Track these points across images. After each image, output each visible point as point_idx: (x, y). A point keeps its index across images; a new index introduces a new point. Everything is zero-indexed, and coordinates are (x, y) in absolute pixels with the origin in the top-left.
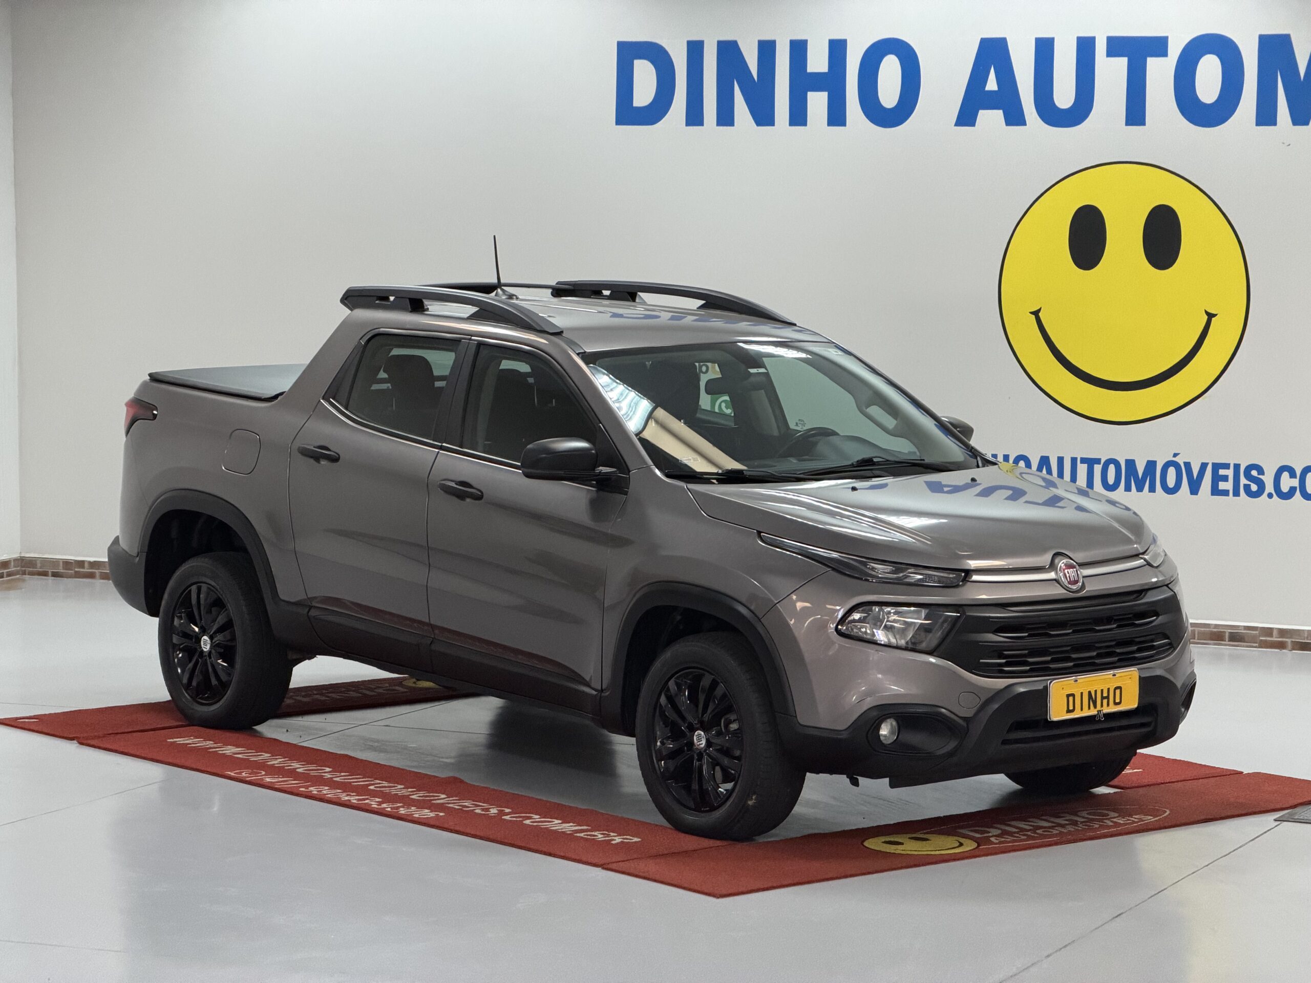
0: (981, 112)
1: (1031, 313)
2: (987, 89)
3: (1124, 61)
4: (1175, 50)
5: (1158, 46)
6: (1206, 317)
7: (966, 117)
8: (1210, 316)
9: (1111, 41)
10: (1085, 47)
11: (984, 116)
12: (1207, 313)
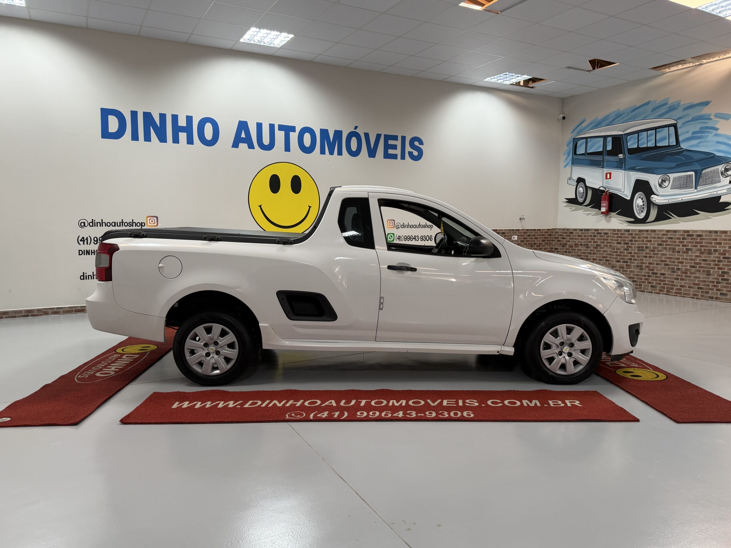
0: (240, 144)
1: (259, 206)
2: (242, 137)
3: (283, 133)
4: (298, 130)
5: (293, 129)
6: (309, 207)
7: (235, 145)
8: (310, 207)
9: (279, 126)
10: (272, 127)
11: (241, 145)
12: (309, 206)
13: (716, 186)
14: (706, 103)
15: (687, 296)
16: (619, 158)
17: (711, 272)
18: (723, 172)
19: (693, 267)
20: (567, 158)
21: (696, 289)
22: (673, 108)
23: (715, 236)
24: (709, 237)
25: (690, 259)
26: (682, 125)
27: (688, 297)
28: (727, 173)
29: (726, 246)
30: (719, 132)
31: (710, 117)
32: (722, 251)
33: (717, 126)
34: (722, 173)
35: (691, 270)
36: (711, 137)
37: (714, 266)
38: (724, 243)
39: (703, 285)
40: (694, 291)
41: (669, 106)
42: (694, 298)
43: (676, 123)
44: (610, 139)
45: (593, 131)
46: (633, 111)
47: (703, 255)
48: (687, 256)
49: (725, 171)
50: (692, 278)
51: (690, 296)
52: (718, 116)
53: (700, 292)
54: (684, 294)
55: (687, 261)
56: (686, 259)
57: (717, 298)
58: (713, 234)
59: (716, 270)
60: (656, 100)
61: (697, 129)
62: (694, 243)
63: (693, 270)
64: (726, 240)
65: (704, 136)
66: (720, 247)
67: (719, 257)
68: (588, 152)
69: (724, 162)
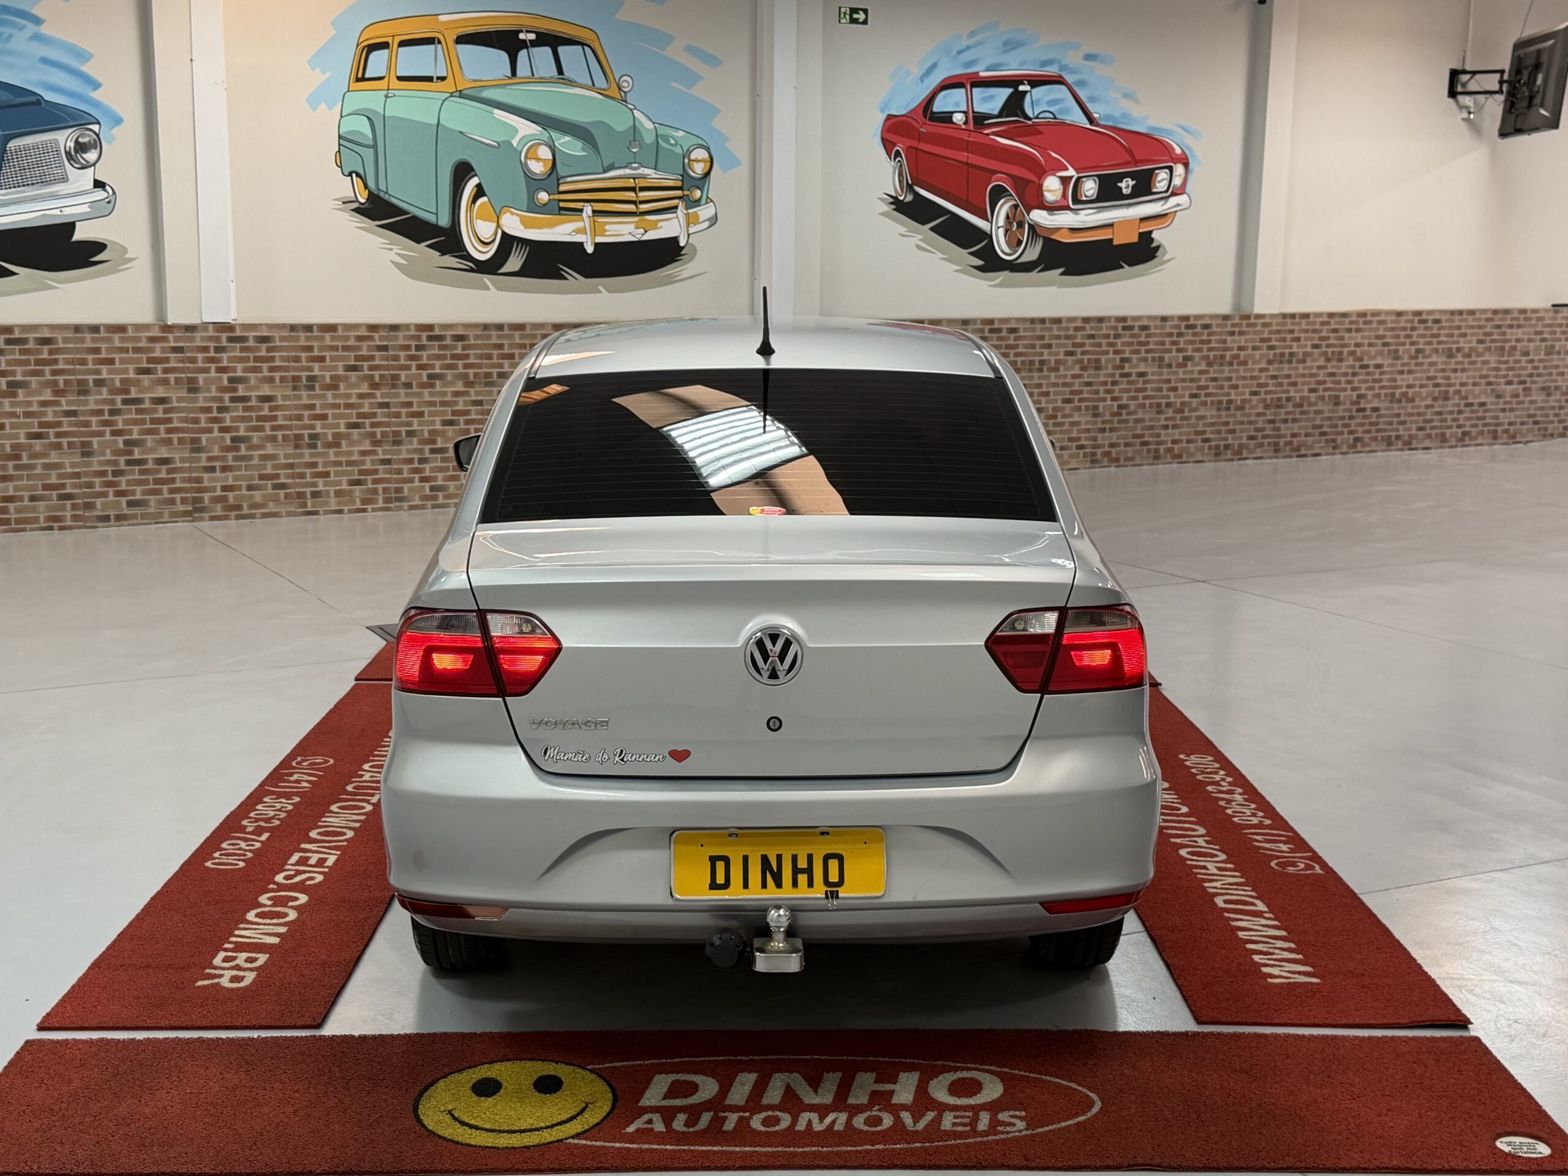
13: (57, 191)
15: (28, 526)
17: (95, 446)
18: (73, 152)
19: (38, 436)
21: (56, 502)
23: (94, 340)
24: (77, 346)
25: (24, 412)
27: (31, 530)
28: (84, 156)
29: (127, 369)
30: (44, 29)
32: (118, 384)
33: (34, 11)
34: (68, 154)
35: (31, 445)
36: (20, 40)
37: (102, 428)
38: (120, 359)
39: (74, 486)
40: (48, 508)
42: (51, 528)
47: (63, 397)
48: (13, 404)
49: (76, 152)
50: (39, 471)
51: (37, 525)
53: (69, 507)
54: (18, 521)
55: (16, 420)
56: (13, 415)
57: (120, 518)
58: (88, 336)
59: (108, 437)
62: (30, 365)
63: (38, 445)
64: (126, 350)
66: (110, 372)
67: (112, 402)
69: (72, 124)
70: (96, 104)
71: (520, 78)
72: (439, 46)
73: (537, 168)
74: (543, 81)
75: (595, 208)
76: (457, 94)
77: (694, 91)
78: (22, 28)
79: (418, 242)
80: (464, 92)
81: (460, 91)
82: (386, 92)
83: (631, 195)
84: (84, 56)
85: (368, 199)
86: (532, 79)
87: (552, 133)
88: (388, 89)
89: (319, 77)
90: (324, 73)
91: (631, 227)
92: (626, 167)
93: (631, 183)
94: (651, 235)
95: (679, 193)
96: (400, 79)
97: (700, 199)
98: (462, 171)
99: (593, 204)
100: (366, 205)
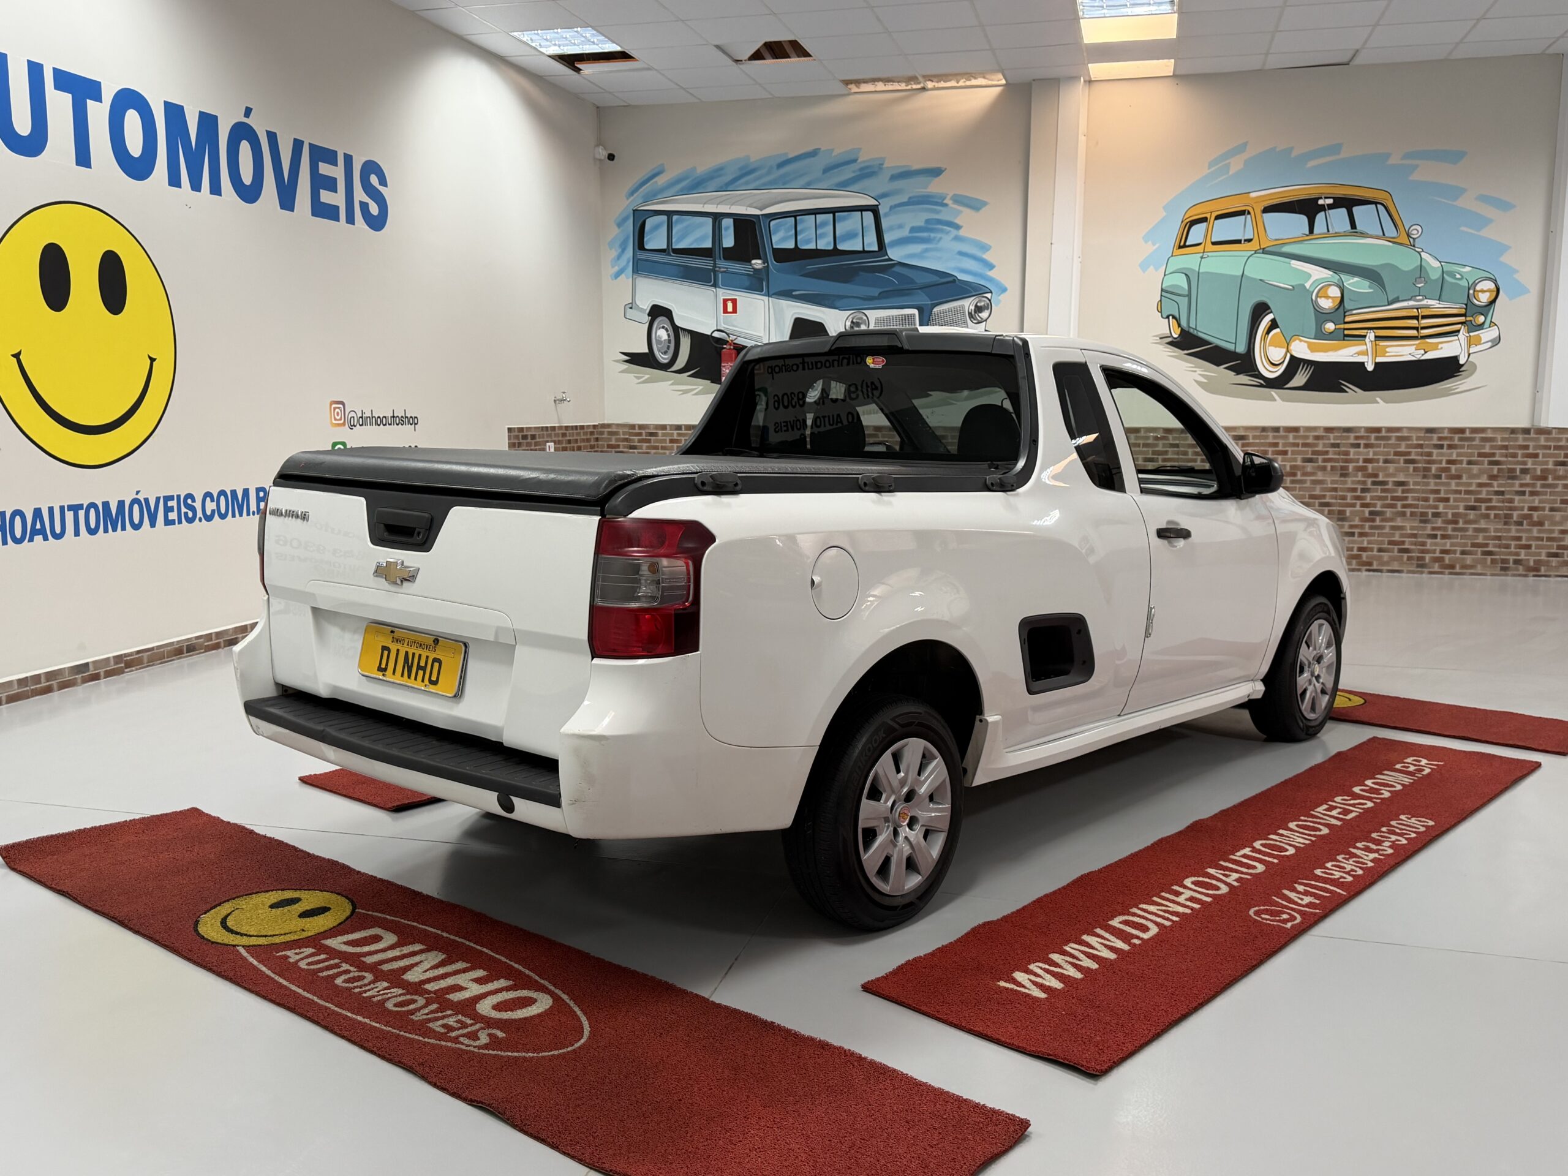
1: (13, 356)
4: (108, 95)
6: (149, 362)
8: (153, 361)
9: (56, 73)
12: (150, 357)
14: (936, 172)
16: (753, 268)
18: (973, 313)
20: (619, 257)
22: (868, 172)
26: (887, 210)
28: (980, 314)
30: (962, 233)
31: (944, 199)
33: (957, 221)
34: (970, 314)
36: (946, 241)
41: (863, 165)
43: (877, 205)
44: (728, 223)
45: (683, 198)
46: (781, 165)
49: (975, 312)
52: (959, 200)
60: (833, 150)
61: (920, 223)
65: (935, 238)
68: (674, 247)
69: (974, 294)
70: (991, 280)
71: (1316, 235)
72: (1249, 216)
73: (1326, 304)
74: (1337, 235)
75: (1377, 334)
76: (1261, 251)
77: (1485, 233)
78: (948, 233)
79: (1218, 365)
80: (1267, 249)
81: (1264, 249)
82: (1201, 254)
83: (1414, 323)
84: (985, 248)
85: (1179, 335)
86: (1328, 234)
87: (1341, 275)
88: (1204, 252)
89: (1150, 248)
90: (1154, 244)
91: (1412, 349)
92: (1410, 300)
93: (1414, 312)
94: (1431, 355)
95: (1462, 319)
96: (1214, 243)
97: (1484, 323)
98: (1260, 310)
99: (1375, 331)
100: (1178, 339)
